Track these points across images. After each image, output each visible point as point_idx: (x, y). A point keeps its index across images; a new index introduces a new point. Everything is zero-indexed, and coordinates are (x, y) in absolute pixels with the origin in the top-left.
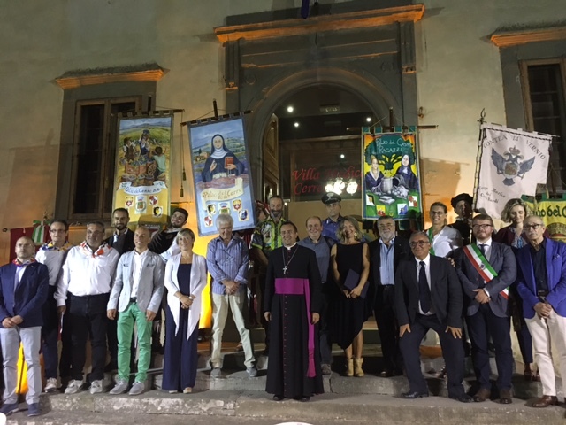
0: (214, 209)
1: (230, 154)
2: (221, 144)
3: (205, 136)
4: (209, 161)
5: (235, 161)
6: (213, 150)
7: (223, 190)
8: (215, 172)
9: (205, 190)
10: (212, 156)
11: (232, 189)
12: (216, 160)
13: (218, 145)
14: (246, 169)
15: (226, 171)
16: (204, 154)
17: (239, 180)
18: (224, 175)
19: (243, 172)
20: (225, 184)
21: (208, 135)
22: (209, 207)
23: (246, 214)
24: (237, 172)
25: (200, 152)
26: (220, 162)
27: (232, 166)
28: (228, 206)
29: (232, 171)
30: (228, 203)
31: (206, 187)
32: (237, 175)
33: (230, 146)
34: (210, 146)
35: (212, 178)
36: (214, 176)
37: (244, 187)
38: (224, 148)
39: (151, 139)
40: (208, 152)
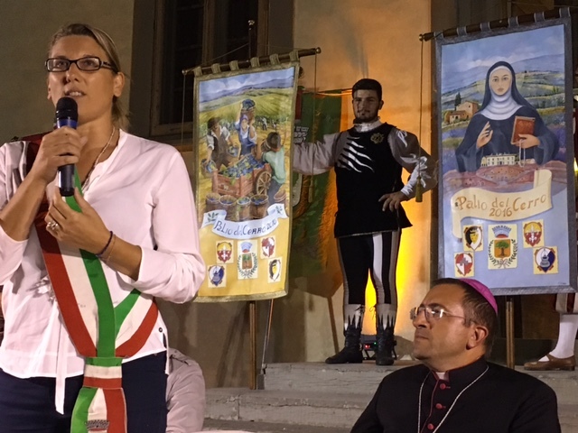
0: (478, 237)
1: (527, 110)
2: (506, 86)
3: (472, 65)
4: (478, 122)
5: (538, 129)
6: (488, 99)
7: (504, 197)
8: (487, 151)
9: (462, 193)
10: (486, 113)
11: (525, 196)
12: (493, 122)
13: (501, 86)
14: (562, 150)
15: (513, 150)
16: (467, 108)
17: (544, 176)
18: (509, 160)
19: (554, 155)
20: (510, 183)
21: (479, 63)
22: (469, 233)
23: (551, 257)
24: (538, 156)
25: (458, 101)
26: (503, 128)
27: (530, 141)
28: (512, 235)
29: (530, 153)
30: (513, 227)
31: (465, 186)
32: (540, 163)
33: (529, 90)
34: (482, 88)
35: (478, 166)
36: (485, 161)
37: (554, 192)
38: (515, 95)
39: (259, 119)
40: (475, 103)
